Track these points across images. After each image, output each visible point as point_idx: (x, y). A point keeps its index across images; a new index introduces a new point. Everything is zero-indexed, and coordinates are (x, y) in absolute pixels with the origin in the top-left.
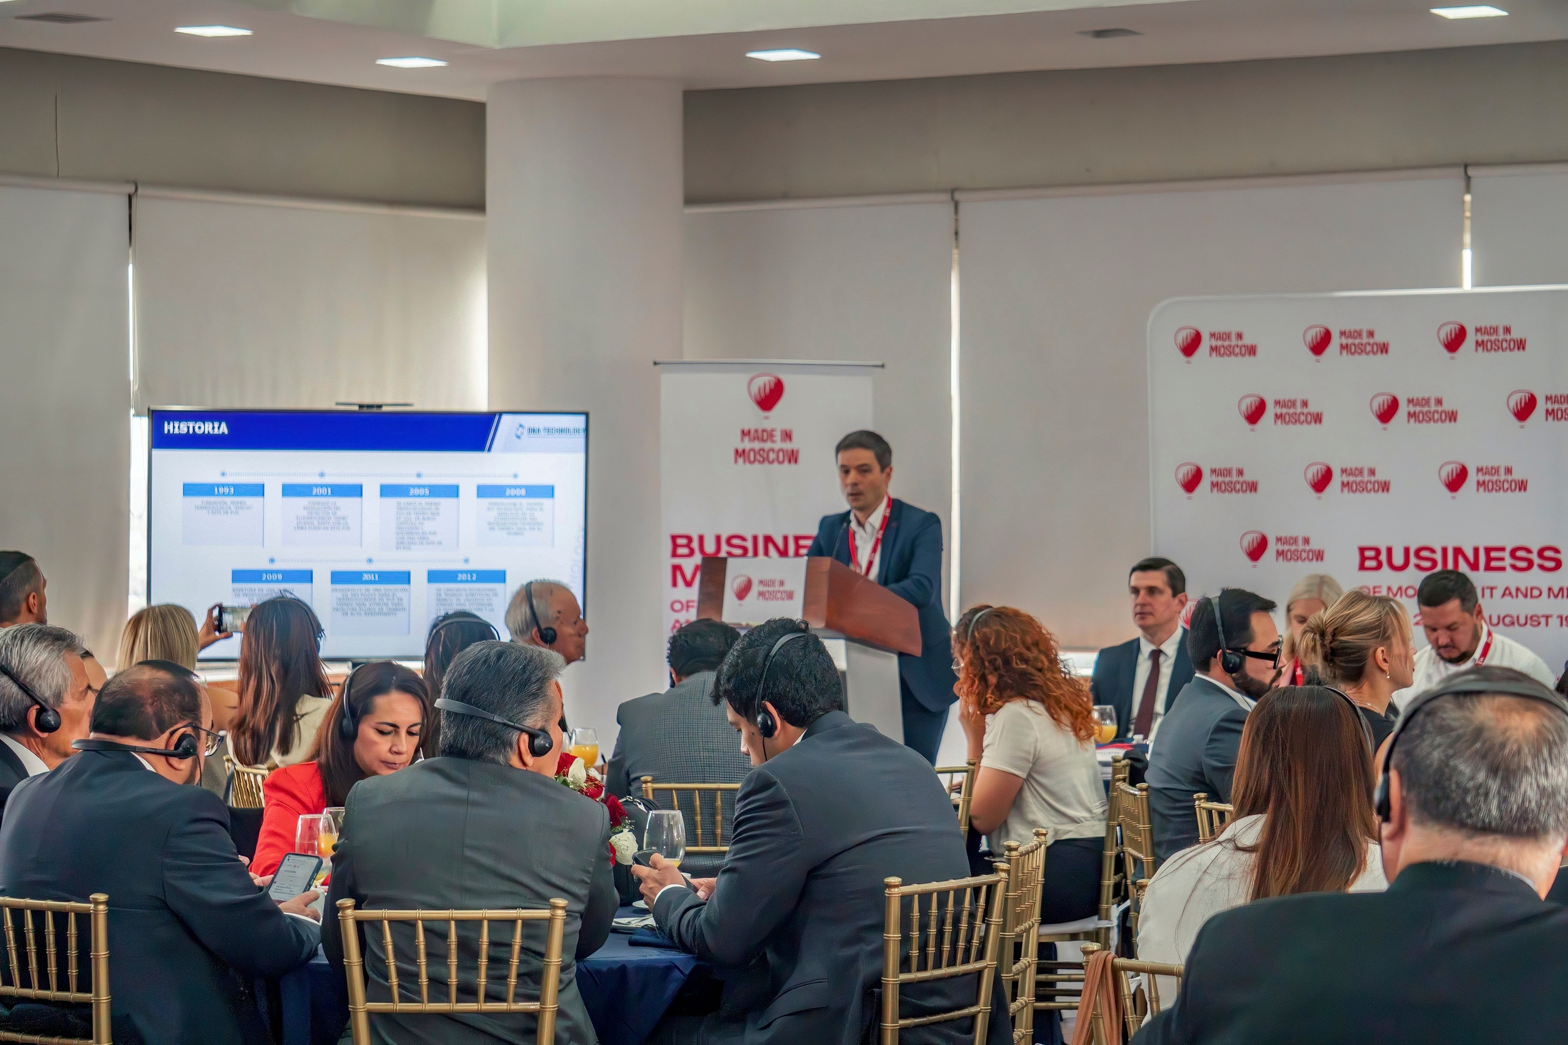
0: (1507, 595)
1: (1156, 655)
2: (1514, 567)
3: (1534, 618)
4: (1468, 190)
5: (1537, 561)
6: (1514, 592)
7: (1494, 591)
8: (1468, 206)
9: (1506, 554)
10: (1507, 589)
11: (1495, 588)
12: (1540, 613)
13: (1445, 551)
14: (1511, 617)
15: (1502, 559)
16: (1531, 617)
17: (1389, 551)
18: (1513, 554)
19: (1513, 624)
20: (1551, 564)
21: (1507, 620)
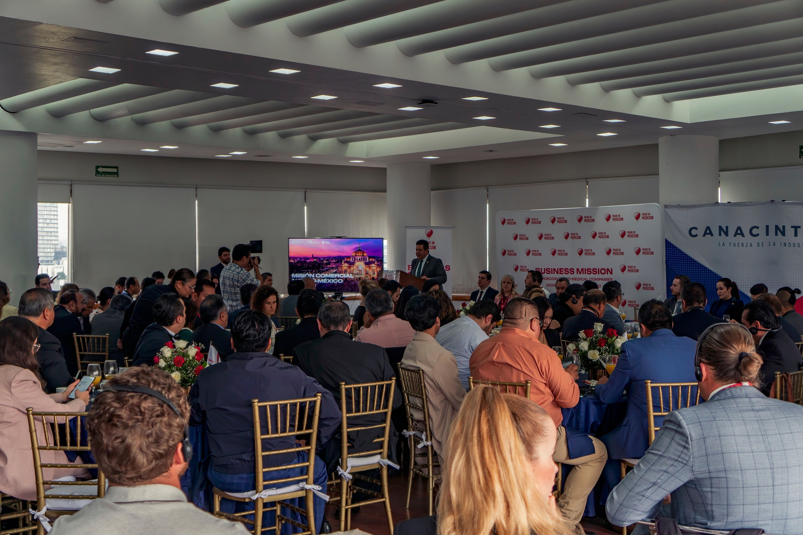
1: (482, 292)
4: (587, 185)
5: (570, 272)
8: (587, 189)
9: (564, 270)
13: (552, 269)
17: (541, 269)
20: (572, 272)
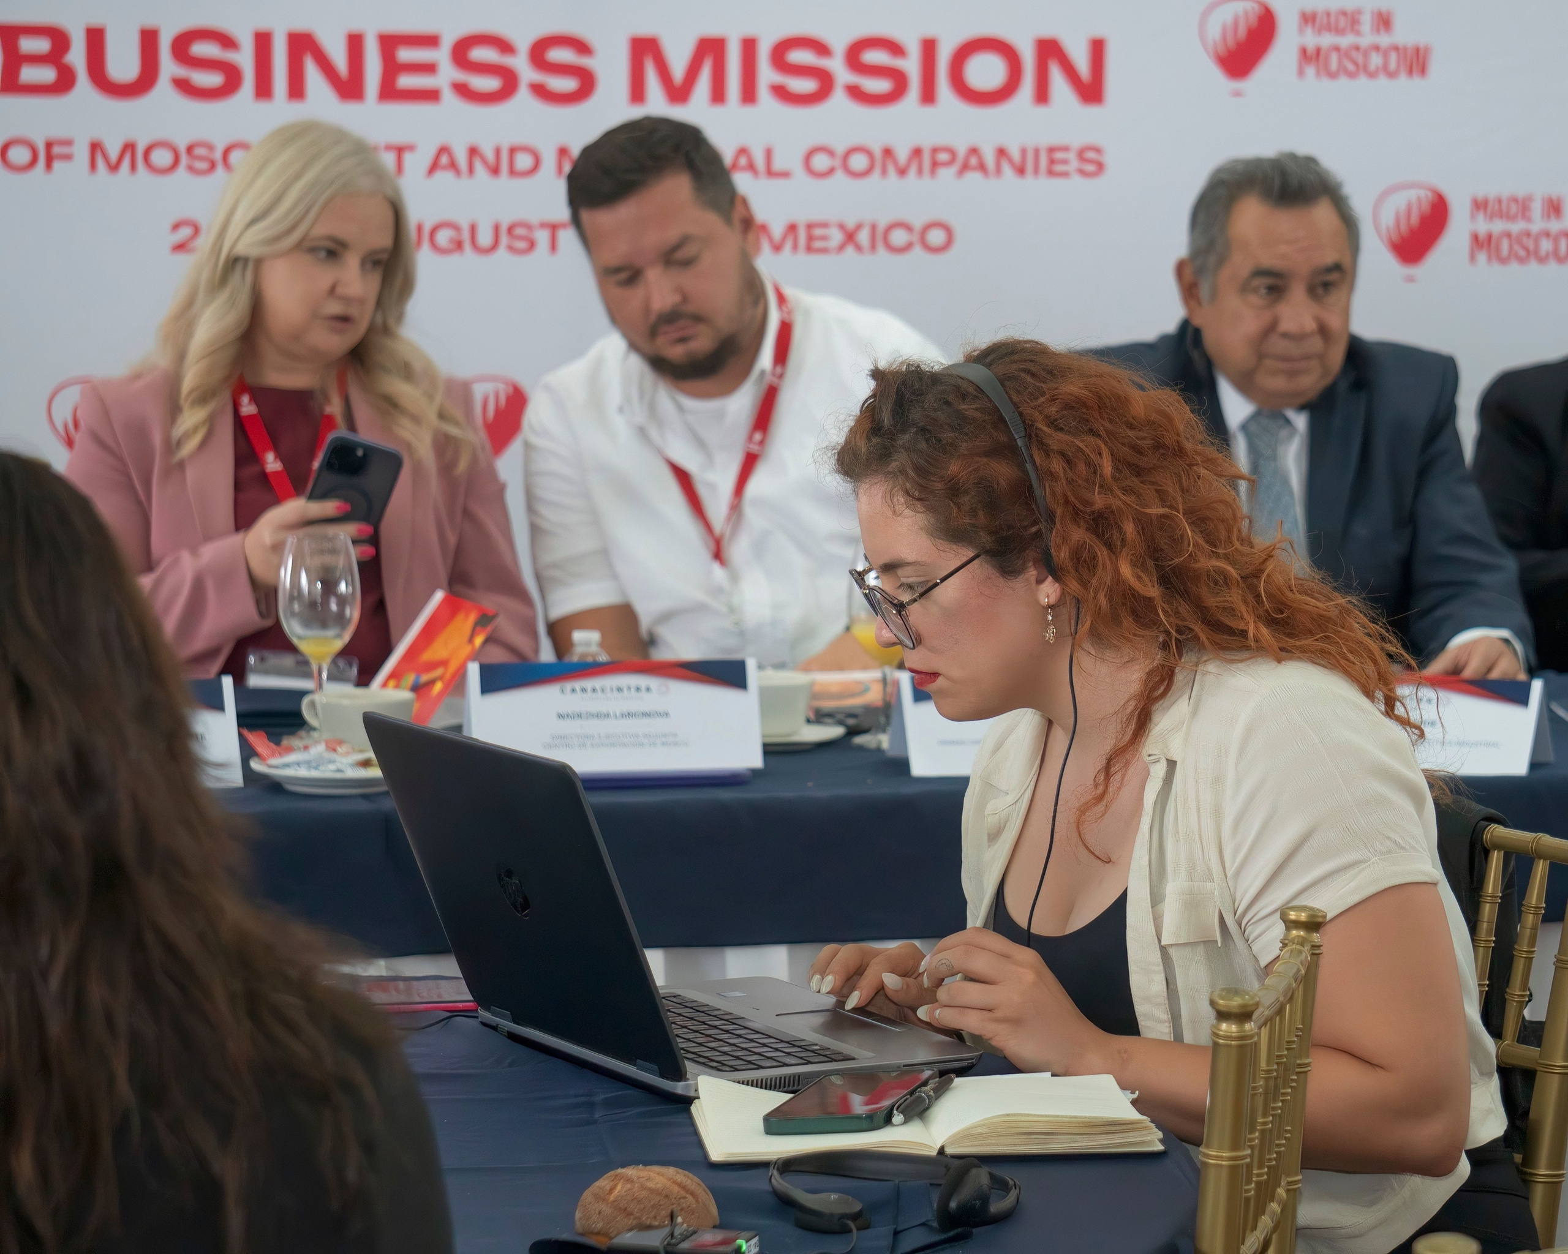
0: (444, 168)
2: (463, 91)
3: (520, 231)
5: (527, 74)
6: (462, 159)
7: (408, 157)
9: (442, 56)
10: (443, 150)
11: (411, 148)
12: (534, 218)
13: (263, 42)
14: (456, 227)
15: (429, 68)
16: (510, 230)
17: (96, 38)
18: (461, 52)
19: (459, 245)
20: (566, 84)
21: (444, 237)
